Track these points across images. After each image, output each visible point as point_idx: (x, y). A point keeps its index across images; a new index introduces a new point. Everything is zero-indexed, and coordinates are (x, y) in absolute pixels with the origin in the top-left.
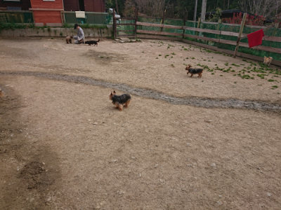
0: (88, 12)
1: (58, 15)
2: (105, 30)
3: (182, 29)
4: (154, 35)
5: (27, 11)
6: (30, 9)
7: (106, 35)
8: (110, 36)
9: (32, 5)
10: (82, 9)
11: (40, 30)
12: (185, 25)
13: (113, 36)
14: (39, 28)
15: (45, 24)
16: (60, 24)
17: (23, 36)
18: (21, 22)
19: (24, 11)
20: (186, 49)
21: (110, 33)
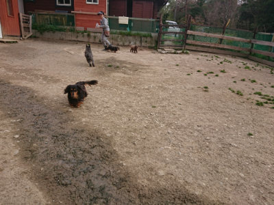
0: (133, 18)
2: (149, 39)
3: (250, 42)
4: (209, 47)
5: (69, 14)
6: (72, 12)
7: (148, 45)
8: (153, 45)
9: (75, 8)
10: (129, 14)
11: (80, 35)
12: (254, 38)
13: (156, 46)
14: (78, 33)
15: (86, 29)
17: (63, 39)
18: (62, 25)
19: (66, 14)
20: (248, 68)
21: (154, 42)
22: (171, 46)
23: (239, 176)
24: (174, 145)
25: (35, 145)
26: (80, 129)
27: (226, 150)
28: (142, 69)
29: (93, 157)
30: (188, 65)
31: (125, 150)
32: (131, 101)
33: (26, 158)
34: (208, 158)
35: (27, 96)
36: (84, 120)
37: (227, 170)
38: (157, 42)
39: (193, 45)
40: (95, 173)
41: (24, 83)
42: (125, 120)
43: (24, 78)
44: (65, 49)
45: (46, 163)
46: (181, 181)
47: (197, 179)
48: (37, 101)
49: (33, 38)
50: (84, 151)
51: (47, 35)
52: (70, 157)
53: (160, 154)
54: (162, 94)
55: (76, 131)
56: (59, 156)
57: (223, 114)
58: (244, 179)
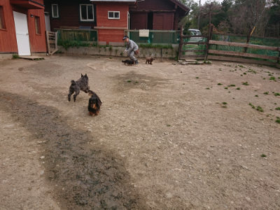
0: (153, 31)
1: (121, 34)
2: (169, 51)
3: (277, 50)
5: (92, 30)
6: (95, 27)
7: (168, 56)
8: (174, 56)
9: (98, 24)
10: (150, 27)
11: (103, 49)
13: (177, 57)
14: (100, 47)
15: (107, 43)
16: (123, 44)
17: (86, 54)
18: (86, 40)
19: (89, 29)
20: (273, 78)
21: (174, 53)
22: (192, 56)
23: (245, 200)
24: (184, 167)
25: (58, 165)
26: (97, 150)
27: (236, 173)
28: (160, 83)
29: (108, 178)
30: (209, 77)
31: (137, 172)
32: (147, 118)
33: (50, 179)
34: (216, 181)
35: (53, 117)
36: (101, 140)
37: (234, 193)
38: (178, 53)
39: (216, 55)
40: (108, 194)
41: (50, 103)
42: (139, 140)
43: (50, 98)
44: (88, 65)
45: (67, 183)
46: (187, 204)
47: (203, 202)
48: (62, 121)
49: (59, 53)
50: (100, 172)
51: (71, 50)
52: (87, 177)
53: (169, 177)
54: (178, 111)
55: (94, 152)
56: (78, 177)
57: (239, 133)
58: (250, 203)
